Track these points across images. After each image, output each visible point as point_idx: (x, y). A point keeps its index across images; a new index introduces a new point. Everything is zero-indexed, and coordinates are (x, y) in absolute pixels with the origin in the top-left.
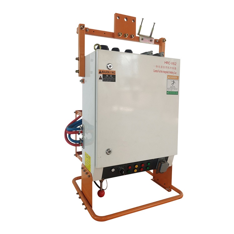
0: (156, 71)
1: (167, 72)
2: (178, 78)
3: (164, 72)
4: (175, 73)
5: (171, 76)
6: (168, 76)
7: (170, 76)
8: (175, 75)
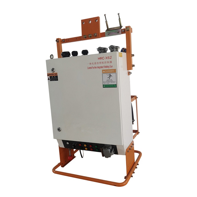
0: (90, 68)
1: (102, 67)
2: (115, 71)
3: (98, 67)
4: (112, 67)
5: (107, 70)
6: (103, 70)
7: (105, 70)
8: (110, 68)
